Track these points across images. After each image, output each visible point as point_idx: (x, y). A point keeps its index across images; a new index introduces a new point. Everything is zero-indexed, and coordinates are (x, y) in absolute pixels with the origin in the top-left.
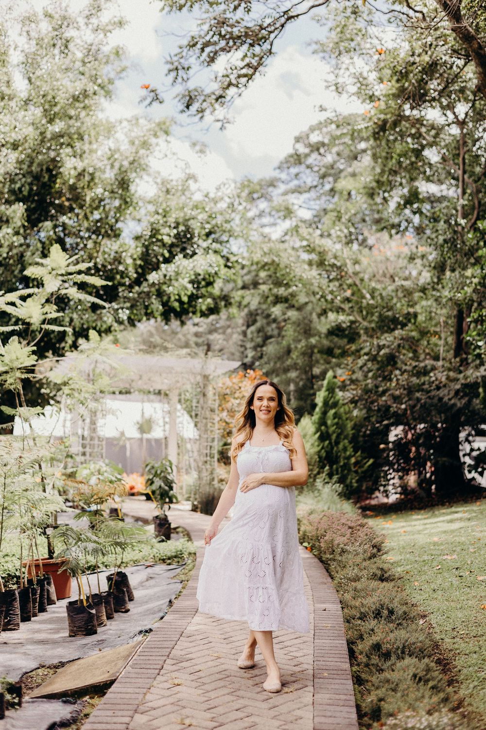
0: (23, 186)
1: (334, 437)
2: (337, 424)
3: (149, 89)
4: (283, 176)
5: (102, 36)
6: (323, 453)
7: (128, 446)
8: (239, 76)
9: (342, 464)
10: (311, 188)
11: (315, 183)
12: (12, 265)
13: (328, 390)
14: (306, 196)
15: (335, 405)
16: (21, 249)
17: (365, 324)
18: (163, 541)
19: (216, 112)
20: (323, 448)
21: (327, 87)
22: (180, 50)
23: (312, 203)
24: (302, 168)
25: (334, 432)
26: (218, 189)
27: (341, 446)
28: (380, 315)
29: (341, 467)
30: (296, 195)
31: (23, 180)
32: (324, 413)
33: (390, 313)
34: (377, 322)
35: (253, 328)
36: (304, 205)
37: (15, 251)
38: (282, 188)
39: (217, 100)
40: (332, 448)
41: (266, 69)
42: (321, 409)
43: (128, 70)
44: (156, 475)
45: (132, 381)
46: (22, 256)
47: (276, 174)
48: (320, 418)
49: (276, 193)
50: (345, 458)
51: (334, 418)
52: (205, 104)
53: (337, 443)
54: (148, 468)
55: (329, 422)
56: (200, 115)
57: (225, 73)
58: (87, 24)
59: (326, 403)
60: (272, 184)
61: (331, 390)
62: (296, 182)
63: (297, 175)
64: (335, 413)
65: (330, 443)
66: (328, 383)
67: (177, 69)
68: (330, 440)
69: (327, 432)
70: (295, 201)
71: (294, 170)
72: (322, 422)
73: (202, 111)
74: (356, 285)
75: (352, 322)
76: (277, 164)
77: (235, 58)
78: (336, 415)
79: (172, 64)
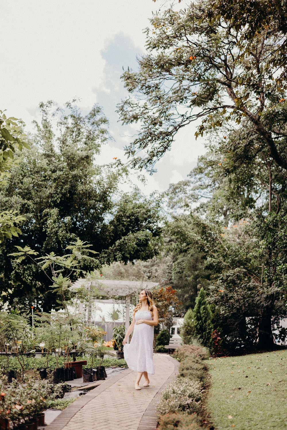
0: (58, 199)
1: (204, 319)
2: (205, 312)
3: (117, 160)
4: (192, 179)
5: (96, 126)
6: (198, 327)
7: (106, 326)
8: (158, 152)
9: (208, 332)
10: (208, 186)
11: (210, 183)
12: (52, 237)
13: (201, 296)
14: (205, 190)
15: (204, 303)
16: (57, 229)
17: (225, 263)
18: (120, 359)
19: (148, 168)
20: (198, 324)
21: (206, 147)
22: (130, 145)
23: (208, 194)
24: (203, 175)
25: (203, 316)
26: (151, 196)
27: (207, 323)
28: (232, 260)
29: (207, 333)
30: (200, 190)
31: (58, 196)
32: (199, 307)
33: (237, 258)
34: (231, 263)
35: (176, 263)
36: (203, 196)
37: (54, 230)
38: (192, 186)
39: (148, 161)
40: (203, 324)
41: (171, 147)
42: (198, 305)
43: (108, 140)
44: (118, 332)
45: (109, 292)
46: (57, 232)
47: (189, 178)
48: (197, 310)
49: (189, 189)
50: (209, 329)
51: (204, 310)
52: (142, 164)
53: (205, 322)
54: (114, 330)
55: (201, 312)
56: (140, 169)
57: (151, 150)
58: (89, 122)
59: (200, 303)
60: (186, 184)
61: (202, 296)
62: (199, 183)
63: (200, 179)
64: (204, 307)
65: (202, 322)
66: (201, 293)
67: (129, 152)
68: (202, 320)
69: (200, 316)
70: (199, 194)
71: (198, 176)
72: (198, 312)
73: (142, 167)
74: (221, 244)
75: (219, 262)
76: (189, 173)
77: (157, 144)
78: (204, 309)
79: (127, 150)
